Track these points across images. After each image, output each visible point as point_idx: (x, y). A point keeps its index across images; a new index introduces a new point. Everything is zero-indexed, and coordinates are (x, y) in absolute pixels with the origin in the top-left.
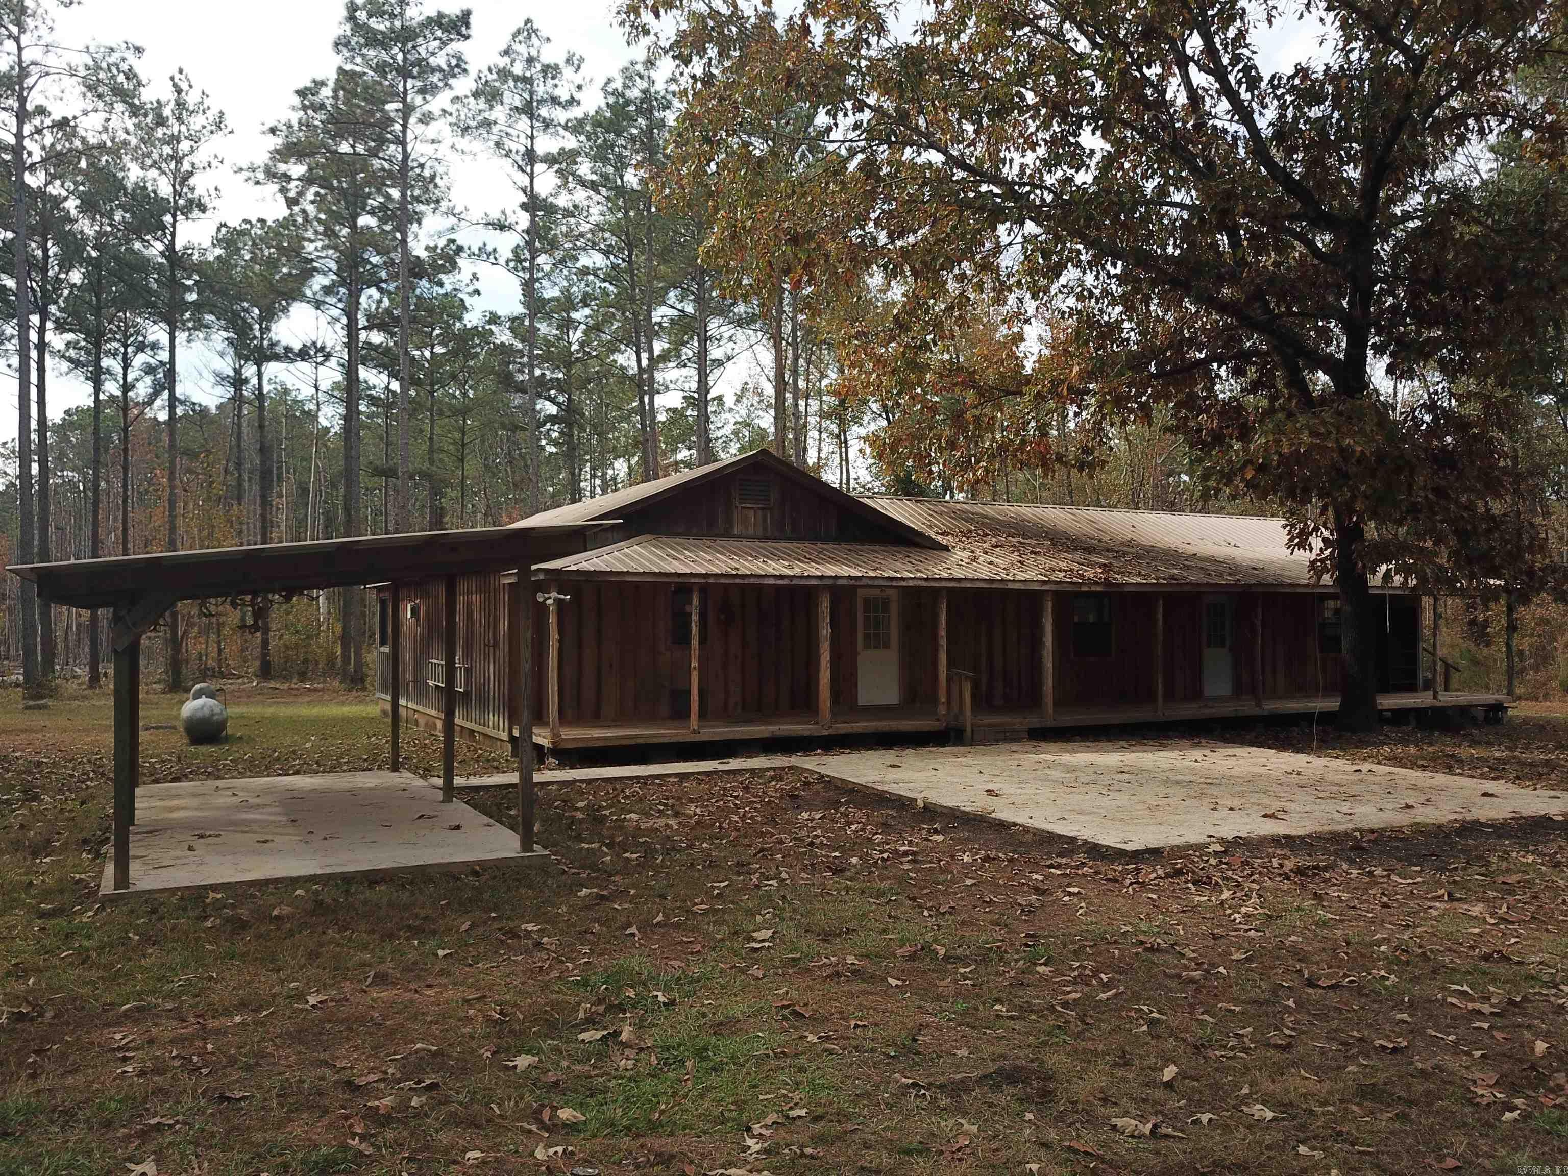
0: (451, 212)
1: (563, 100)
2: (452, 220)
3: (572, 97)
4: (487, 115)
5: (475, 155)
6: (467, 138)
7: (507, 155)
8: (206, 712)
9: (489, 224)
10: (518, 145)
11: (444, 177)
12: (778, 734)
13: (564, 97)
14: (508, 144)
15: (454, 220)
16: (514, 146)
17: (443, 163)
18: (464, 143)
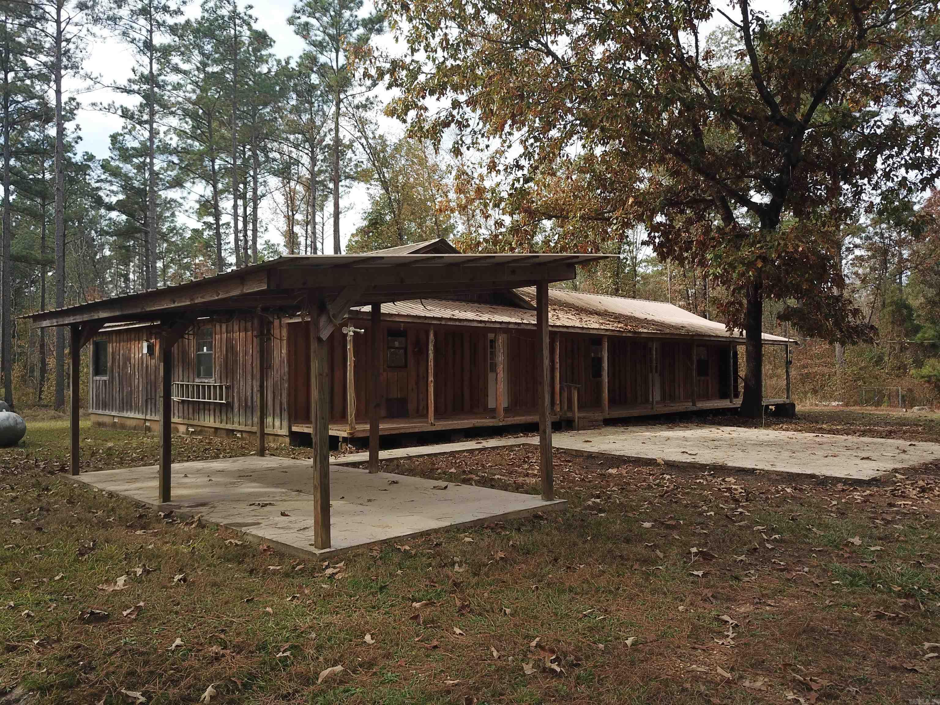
0: (88, 76)
1: (172, 9)
2: (89, 82)
3: (179, 9)
4: (116, 11)
5: (105, 38)
6: (99, 26)
7: (132, 42)
8: (12, 422)
9: (118, 88)
10: (141, 36)
11: (84, 51)
12: (477, 425)
13: (173, 7)
14: (132, 34)
15: (92, 83)
16: (137, 36)
17: (84, 40)
18: (96, 29)
